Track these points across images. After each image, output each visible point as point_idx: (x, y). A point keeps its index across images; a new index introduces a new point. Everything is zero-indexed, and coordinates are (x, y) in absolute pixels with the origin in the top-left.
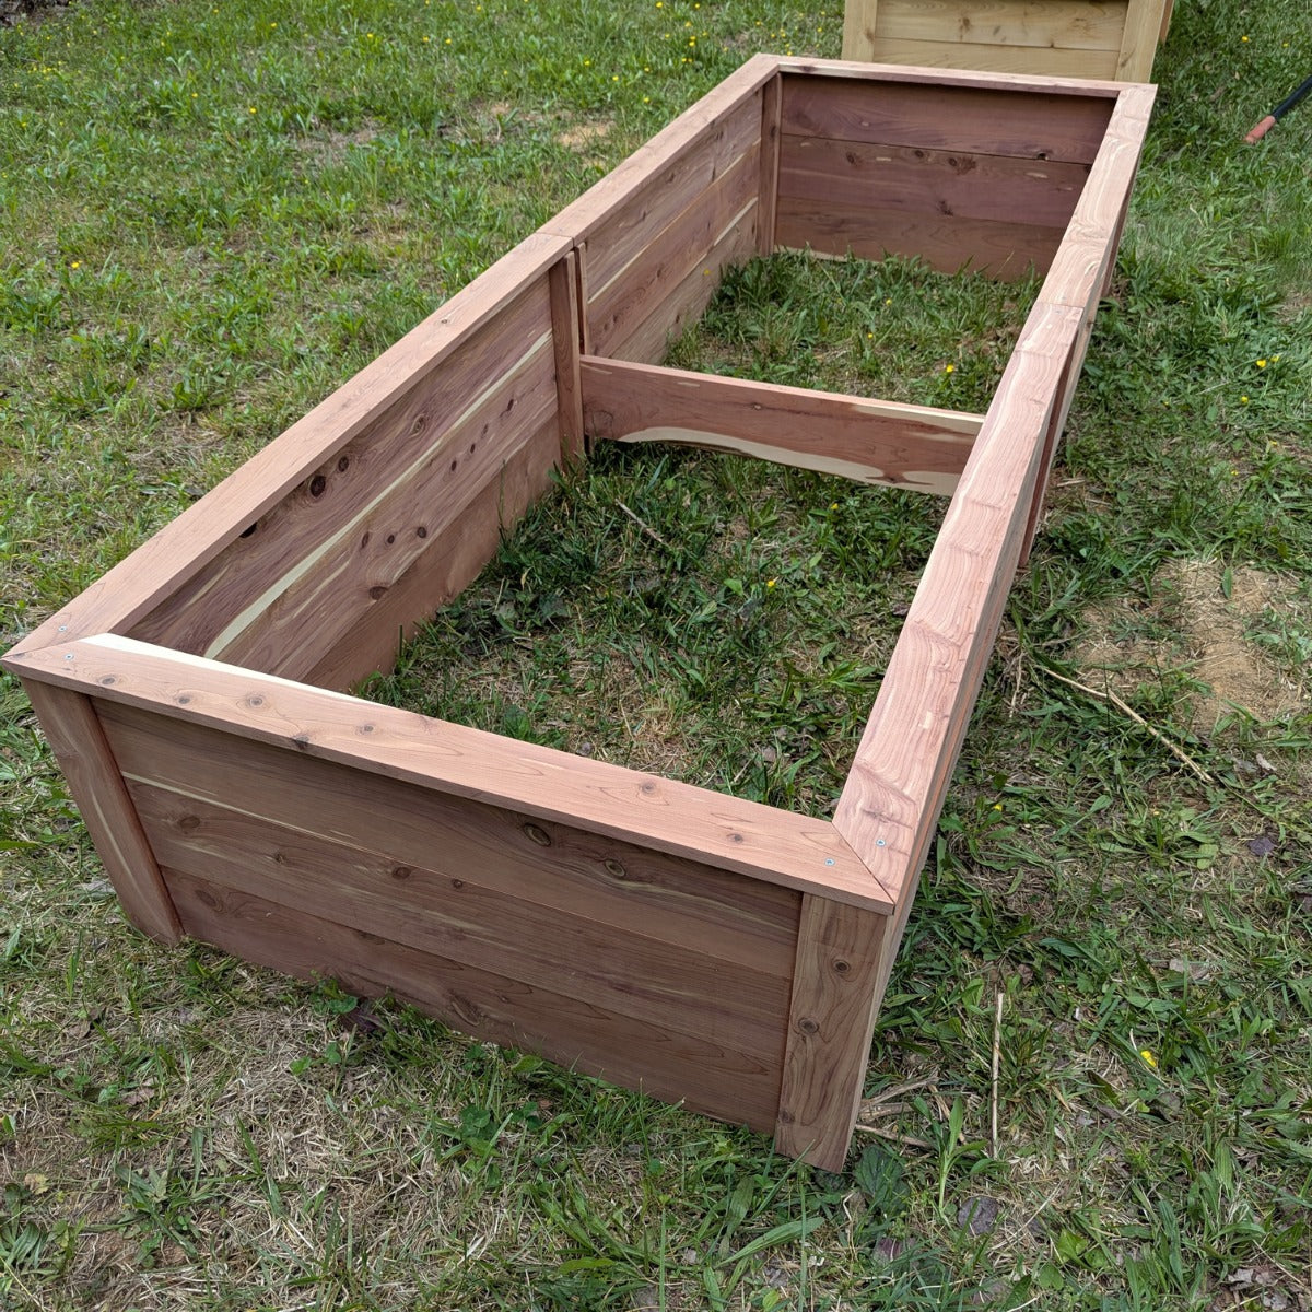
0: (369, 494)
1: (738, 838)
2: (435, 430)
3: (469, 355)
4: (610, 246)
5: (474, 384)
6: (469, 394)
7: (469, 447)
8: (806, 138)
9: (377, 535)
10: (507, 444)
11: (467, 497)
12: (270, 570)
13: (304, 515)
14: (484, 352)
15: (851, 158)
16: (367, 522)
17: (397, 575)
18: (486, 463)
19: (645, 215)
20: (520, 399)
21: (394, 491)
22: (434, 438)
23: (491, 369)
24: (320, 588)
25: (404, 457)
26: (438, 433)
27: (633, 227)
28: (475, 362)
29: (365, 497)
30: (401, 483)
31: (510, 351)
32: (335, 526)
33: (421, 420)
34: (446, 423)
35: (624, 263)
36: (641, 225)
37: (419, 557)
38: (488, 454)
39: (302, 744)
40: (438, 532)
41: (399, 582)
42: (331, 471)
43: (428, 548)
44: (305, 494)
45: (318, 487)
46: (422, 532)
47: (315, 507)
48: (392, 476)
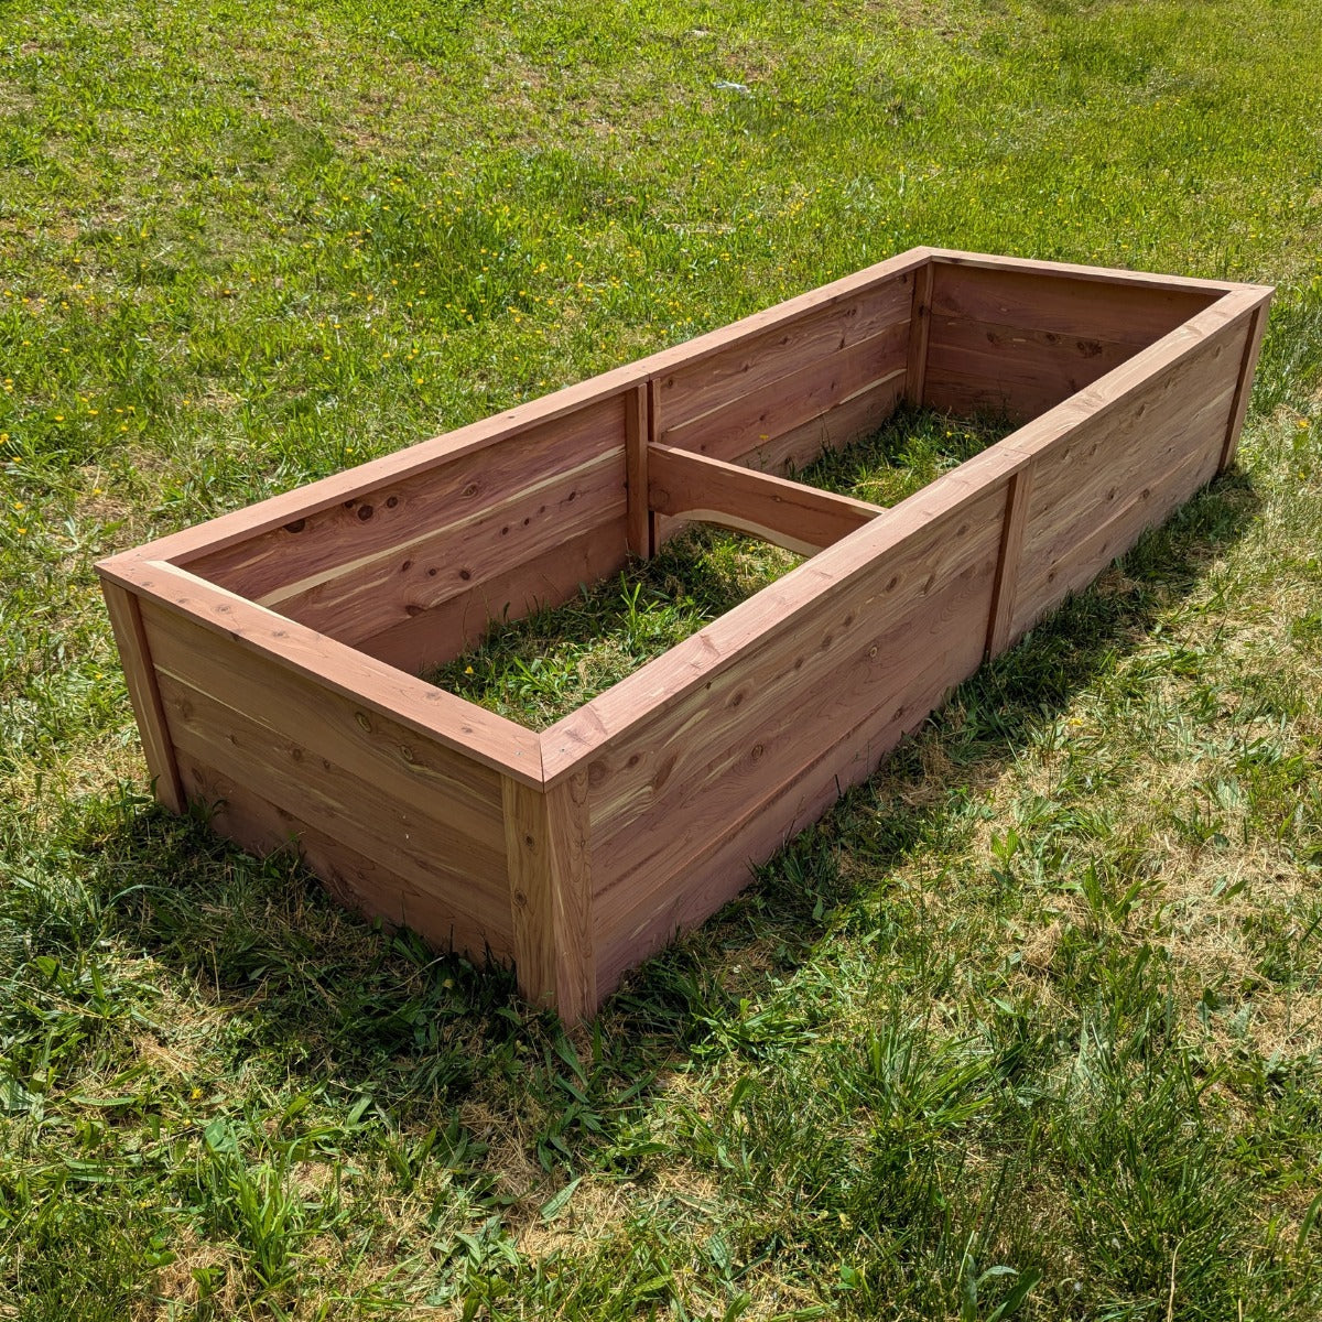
0: (415, 531)
1: (469, 731)
2: (487, 498)
3: (531, 447)
4: (702, 387)
5: (533, 471)
6: (525, 479)
7: (523, 519)
8: (953, 319)
9: (420, 565)
10: (567, 527)
11: (517, 559)
12: (312, 563)
13: (349, 531)
14: (547, 448)
15: (991, 337)
16: (411, 551)
17: (434, 603)
18: (538, 537)
19: (746, 369)
20: (582, 494)
21: (442, 534)
22: (485, 504)
23: (552, 463)
24: (357, 590)
25: (452, 512)
26: (489, 501)
27: (730, 375)
28: (535, 454)
29: (411, 532)
30: (449, 531)
31: (575, 453)
32: (378, 547)
33: (474, 487)
34: (499, 496)
35: (719, 404)
36: (740, 376)
37: (460, 595)
38: (542, 531)
39: (235, 636)
40: (483, 579)
41: (437, 607)
42: (379, 504)
43: (471, 590)
44: (352, 515)
45: (366, 513)
46: (465, 575)
47: (361, 528)
48: (438, 524)
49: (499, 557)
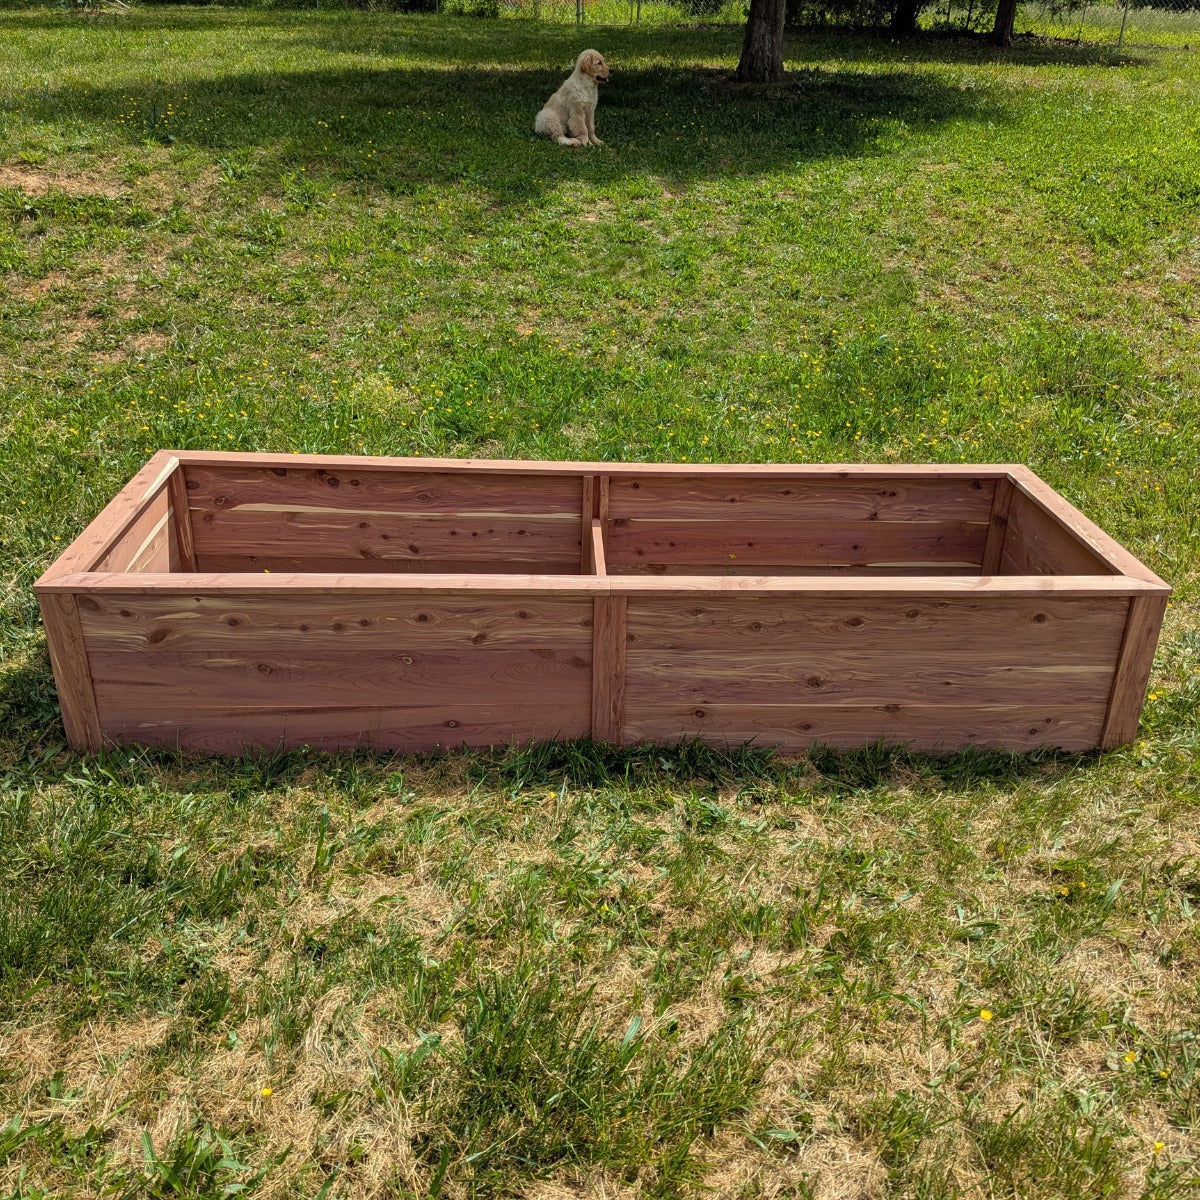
0: (372, 506)
2: (437, 506)
3: (483, 487)
5: (483, 503)
6: (476, 506)
7: (471, 531)
9: (376, 529)
10: (514, 552)
11: (463, 556)
12: (289, 497)
13: (319, 489)
14: (499, 493)
16: (367, 518)
17: (384, 556)
18: (486, 549)
20: (531, 534)
22: (436, 510)
24: (322, 526)
25: (405, 505)
26: (440, 510)
28: (486, 493)
29: (369, 506)
30: (401, 516)
31: (526, 504)
32: (340, 506)
33: (427, 496)
34: (448, 509)
38: (490, 546)
40: (429, 557)
41: (387, 561)
42: (344, 479)
43: (419, 561)
44: (322, 480)
45: (334, 483)
46: (414, 549)
47: (327, 489)
48: (394, 509)
49: (446, 549)
